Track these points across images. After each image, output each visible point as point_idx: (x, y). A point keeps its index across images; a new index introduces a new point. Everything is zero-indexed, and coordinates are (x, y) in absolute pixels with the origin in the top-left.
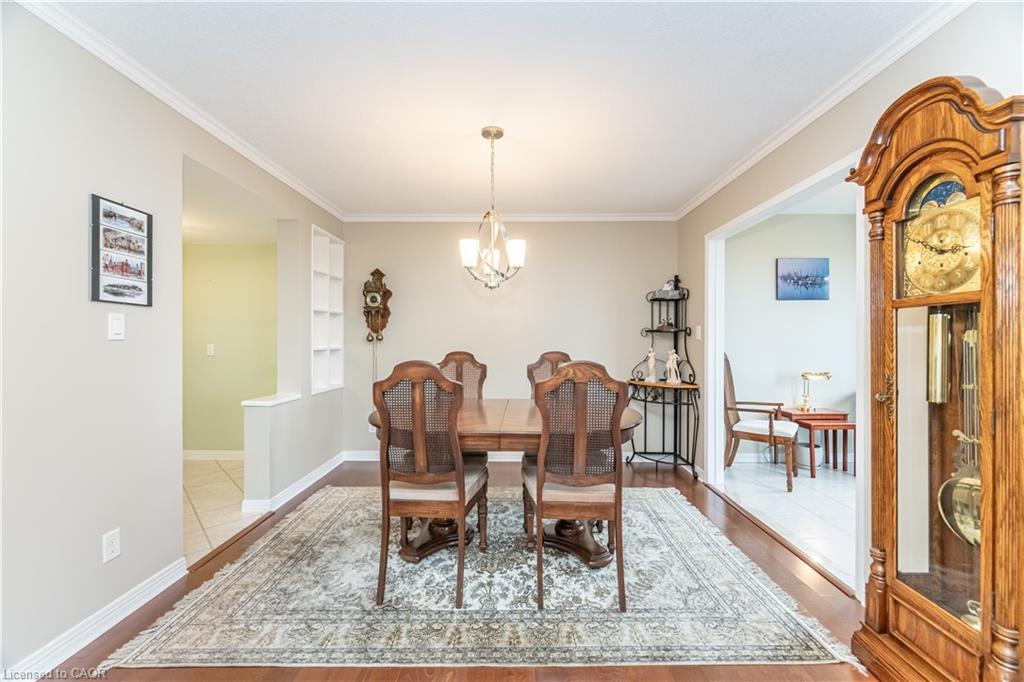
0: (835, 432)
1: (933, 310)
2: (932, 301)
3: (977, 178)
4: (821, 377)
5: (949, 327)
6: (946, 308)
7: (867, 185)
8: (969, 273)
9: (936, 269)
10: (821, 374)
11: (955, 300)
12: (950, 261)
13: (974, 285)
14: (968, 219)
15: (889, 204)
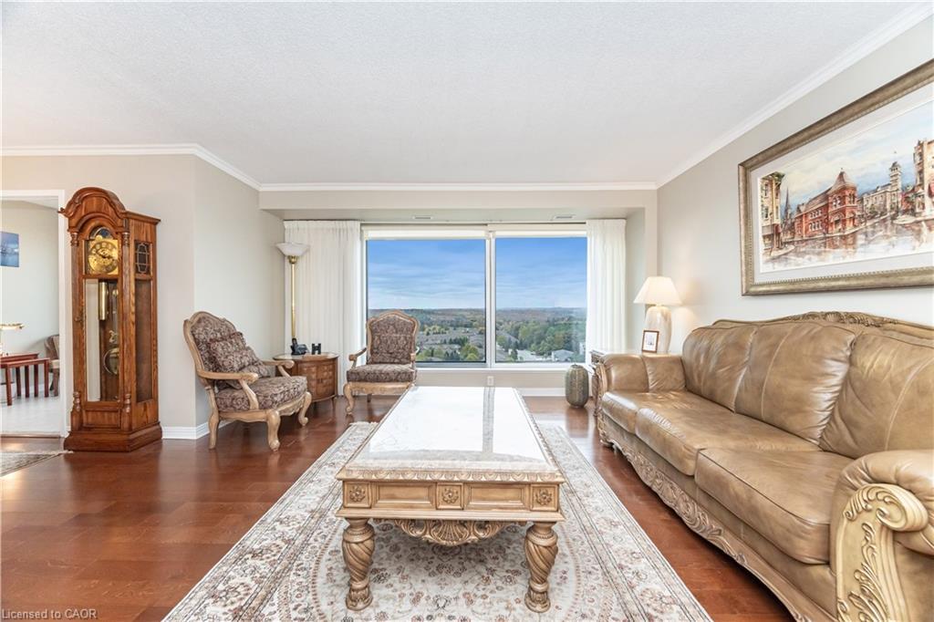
0: (27, 368)
1: (100, 281)
2: (100, 277)
3: (117, 233)
4: (15, 328)
5: (107, 288)
6: (106, 281)
7: (70, 219)
8: (114, 268)
9: (102, 264)
10: (14, 325)
11: (109, 277)
12: (108, 262)
13: (116, 272)
14: (114, 247)
15: (81, 230)
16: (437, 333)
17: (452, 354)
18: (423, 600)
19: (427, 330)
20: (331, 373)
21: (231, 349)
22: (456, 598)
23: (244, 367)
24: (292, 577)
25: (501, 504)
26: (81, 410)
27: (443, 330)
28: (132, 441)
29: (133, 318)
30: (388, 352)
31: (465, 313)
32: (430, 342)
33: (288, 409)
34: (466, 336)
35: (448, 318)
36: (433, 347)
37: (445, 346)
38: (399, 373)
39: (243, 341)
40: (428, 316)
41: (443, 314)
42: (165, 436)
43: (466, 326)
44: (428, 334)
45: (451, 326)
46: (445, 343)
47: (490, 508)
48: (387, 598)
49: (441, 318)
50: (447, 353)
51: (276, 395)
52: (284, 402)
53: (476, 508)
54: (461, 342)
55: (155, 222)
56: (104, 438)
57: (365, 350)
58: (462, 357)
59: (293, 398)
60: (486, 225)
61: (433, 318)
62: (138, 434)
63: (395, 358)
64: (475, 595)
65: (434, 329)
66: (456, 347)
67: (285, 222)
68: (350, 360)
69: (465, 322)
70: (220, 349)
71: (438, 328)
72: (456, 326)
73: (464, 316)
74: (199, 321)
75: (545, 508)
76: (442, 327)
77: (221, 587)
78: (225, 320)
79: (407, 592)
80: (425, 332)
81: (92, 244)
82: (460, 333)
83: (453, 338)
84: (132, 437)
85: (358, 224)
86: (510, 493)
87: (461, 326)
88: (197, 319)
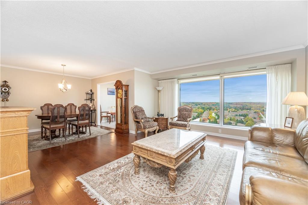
1: (120, 99)
3: (122, 89)
7: (115, 86)
9: (120, 95)
14: (121, 92)
15: (117, 89)
16: (233, 112)
17: (240, 120)
18: (148, 178)
19: (229, 110)
20: (166, 122)
21: (141, 114)
22: (155, 181)
23: (143, 118)
24: (130, 164)
25: (162, 160)
26: (117, 124)
27: (236, 110)
28: (123, 132)
29: (124, 106)
30: (183, 118)
31: (247, 104)
32: (230, 115)
33: (150, 130)
34: (248, 113)
35: (238, 106)
36: (231, 117)
37: (237, 117)
38: (183, 124)
39: (144, 112)
40: (230, 105)
41: (236, 104)
42: (130, 132)
43: (247, 109)
44: (229, 112)
45: (240, 109)
46: (237, 115)
47: (159, 160)
48: (142, 175)
49: (236, 106)
50: (237, 120)
51: (147, 126)
52: (149, 128)
53: (156, 159)
54: (245, 116)
55: (128, 86)
56: (120, 130)
57: (177, 116)
58: (245, 122)
59: (152, 127)
60: (219, 74)
61: (231, 106)
62: (125, 131)
63: (184, 120)
64: (160, 182)
65: (232, 110)
66: (242, 117)
67: (159, 81)
68: (171, 119)
69: (247, 107)
70: (138, 114)
71: (234, 109)
72: (243, 109)
73: (247, 105)
74: (135, 108)
75: (171, 164)
76: (236, 109)
77: (119, 161)
78: (141, 107)
79: (147, 175)
80: (228, 111)
81: (119, 91)
82: (245, 112)
83: (241, 114)
84: (124, 131)
85: (176, 80)
86: (164, 158)
87: (245, 109)
88: (134, 107)
